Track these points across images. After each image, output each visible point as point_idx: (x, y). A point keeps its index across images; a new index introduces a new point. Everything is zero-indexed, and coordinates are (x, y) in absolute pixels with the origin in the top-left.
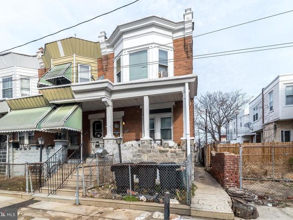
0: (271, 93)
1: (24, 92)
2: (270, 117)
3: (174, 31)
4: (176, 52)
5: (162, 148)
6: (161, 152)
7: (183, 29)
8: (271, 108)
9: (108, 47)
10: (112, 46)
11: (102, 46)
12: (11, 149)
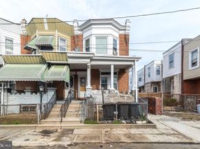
0: (149, 68)
1: (8, 50)
2: (149, 80)
3: (120, 30)
4: (120, 41)
5: (122, 95)
6: (121, 96)
7: (125, 30)
8: (149, 76)
9: (79, 30)
10: (82, 30)
11: (75, 29)
12: (6, 93)
